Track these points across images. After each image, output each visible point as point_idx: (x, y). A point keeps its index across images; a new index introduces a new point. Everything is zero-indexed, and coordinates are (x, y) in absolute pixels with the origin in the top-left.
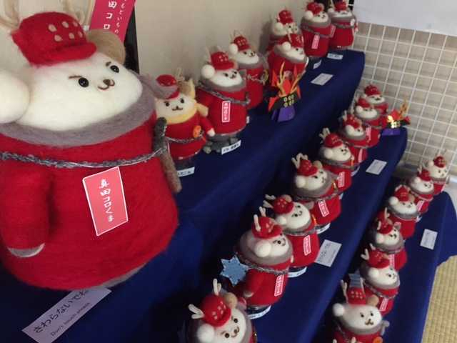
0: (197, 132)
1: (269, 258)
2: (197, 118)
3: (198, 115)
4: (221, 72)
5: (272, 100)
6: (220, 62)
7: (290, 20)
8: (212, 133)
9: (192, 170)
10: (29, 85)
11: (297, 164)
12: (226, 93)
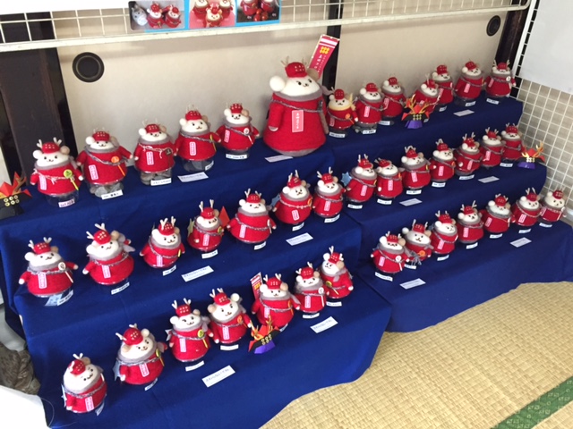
0: (348, 116)
1: (360, 175)
2: (349, 111)
3: (350, 109)
4: (369, 93)
5: (405, 115)
6: (371, 88)
7: (445, 72)
8: (356, 120)
9: (343, 136)
10: (286, 82)
11: (407, 150)
12: (369, 103)
